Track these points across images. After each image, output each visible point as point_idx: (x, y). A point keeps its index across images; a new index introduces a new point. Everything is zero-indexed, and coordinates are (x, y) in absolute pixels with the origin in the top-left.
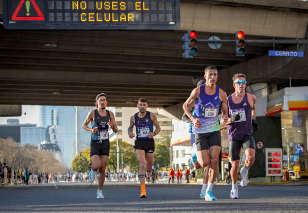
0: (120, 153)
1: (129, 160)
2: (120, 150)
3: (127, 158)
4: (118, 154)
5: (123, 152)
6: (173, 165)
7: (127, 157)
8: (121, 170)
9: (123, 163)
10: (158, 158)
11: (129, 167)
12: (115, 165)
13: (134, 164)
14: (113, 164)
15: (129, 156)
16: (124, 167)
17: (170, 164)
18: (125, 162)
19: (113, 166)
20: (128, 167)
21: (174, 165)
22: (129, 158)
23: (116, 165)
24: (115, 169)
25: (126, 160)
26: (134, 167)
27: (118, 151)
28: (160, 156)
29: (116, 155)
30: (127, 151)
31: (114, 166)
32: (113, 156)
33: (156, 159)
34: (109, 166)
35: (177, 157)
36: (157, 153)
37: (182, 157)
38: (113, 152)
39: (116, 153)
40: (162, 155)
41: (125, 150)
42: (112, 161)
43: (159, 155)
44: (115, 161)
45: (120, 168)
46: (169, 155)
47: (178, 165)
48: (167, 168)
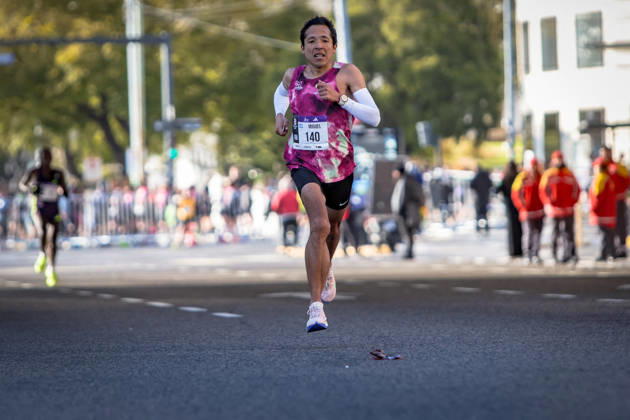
0: (149, 41)
1: (210, 90)
2: (151, 21)
3: (199, 81)
4: (134, 55)
5: (172, 38)
6: (518, 124)
7: (197, 70)
8: (155, 163)
9: (169, 113)
10: (411, 78)
11: (212, 140)
12: (115, 126)
13: (248, 119)
14: (103, 123)
15: (213, 66)
16: (174, 144)
17: (497, 117)
18: (183, 110)
19: (99, 136)
20: (204, 142)
21: (528, 119)
22: (213, 75)
23: (125, 124)
24: (117, 152)
25: (193, 91)
26: (245, 141)
27: (134, 27)
28: (431, 61)
29: (124, 54)
30: (197, 31)
31: (109, 137)
32: (103, 64)
33: (402, 84)
34: (73, 135)
35: (551, 61)
36: (410, 43)
37: (580, 64)
38: (98, 40)
39: (122, 42)
40: (441, 51)
41: (183, 23)
42: (95, 101)
43: (419, 53)
44: (114, 96)
45: (151, 144)
46: (493, 57)
47: (551, 123)
48: (478, 142)
